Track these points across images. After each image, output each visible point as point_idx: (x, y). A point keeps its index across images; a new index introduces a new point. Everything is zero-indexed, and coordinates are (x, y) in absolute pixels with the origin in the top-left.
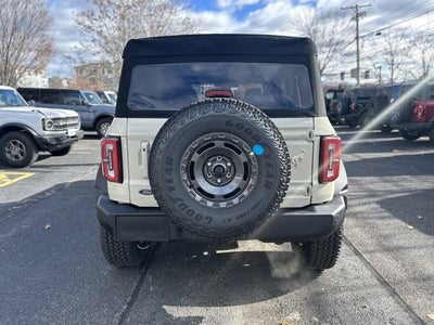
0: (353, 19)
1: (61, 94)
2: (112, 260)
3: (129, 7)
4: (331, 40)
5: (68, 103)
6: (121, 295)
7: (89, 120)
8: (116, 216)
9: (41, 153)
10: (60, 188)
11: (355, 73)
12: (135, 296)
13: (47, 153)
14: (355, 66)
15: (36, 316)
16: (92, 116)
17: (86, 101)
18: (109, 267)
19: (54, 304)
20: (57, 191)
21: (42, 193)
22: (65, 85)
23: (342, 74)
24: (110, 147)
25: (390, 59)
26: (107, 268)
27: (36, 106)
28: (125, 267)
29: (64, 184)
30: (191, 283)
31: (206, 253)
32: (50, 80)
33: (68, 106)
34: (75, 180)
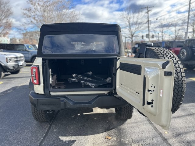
0: (146, 13)
1: (16, 46)
2: (37, 119)
3: (48, 6)
4: (137, 22)
5: (19, 50)
6: (40, 134)
7: (29, 58)
8: (37, 99)
9: (6, 73)
10: (14, 89)
11: (148, 36)
12: (47, 134)
13: (9, 73)
14: (148, 33)
15: (3, 144)
16: (30, 56)
17: (27, 49)
18: (36, 122)
19: (11, 139)
20: (13, 90)
21: (6, 91)
22: (18, 42)
23: (143, 36)
24: (35, 70)
25: (162, 30)
26: (35, 123)
27: (3, 52)
28: (43, 122)
29: (16, 87)
30: (72, 127)
31: (79, 115)
32: (11, 40)
33: (19, 51)
34: (22, 85)
